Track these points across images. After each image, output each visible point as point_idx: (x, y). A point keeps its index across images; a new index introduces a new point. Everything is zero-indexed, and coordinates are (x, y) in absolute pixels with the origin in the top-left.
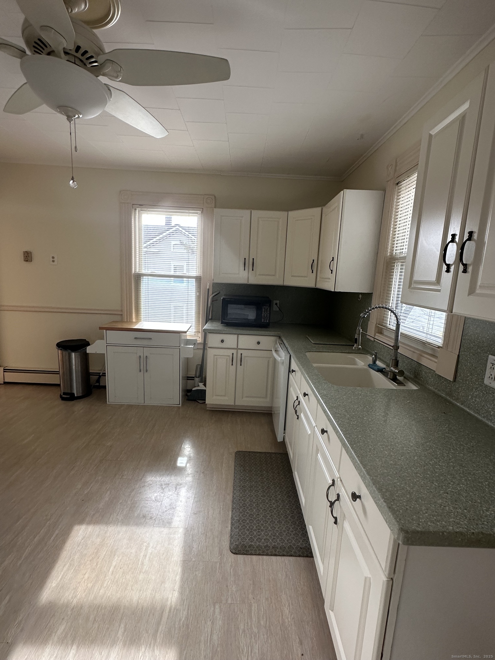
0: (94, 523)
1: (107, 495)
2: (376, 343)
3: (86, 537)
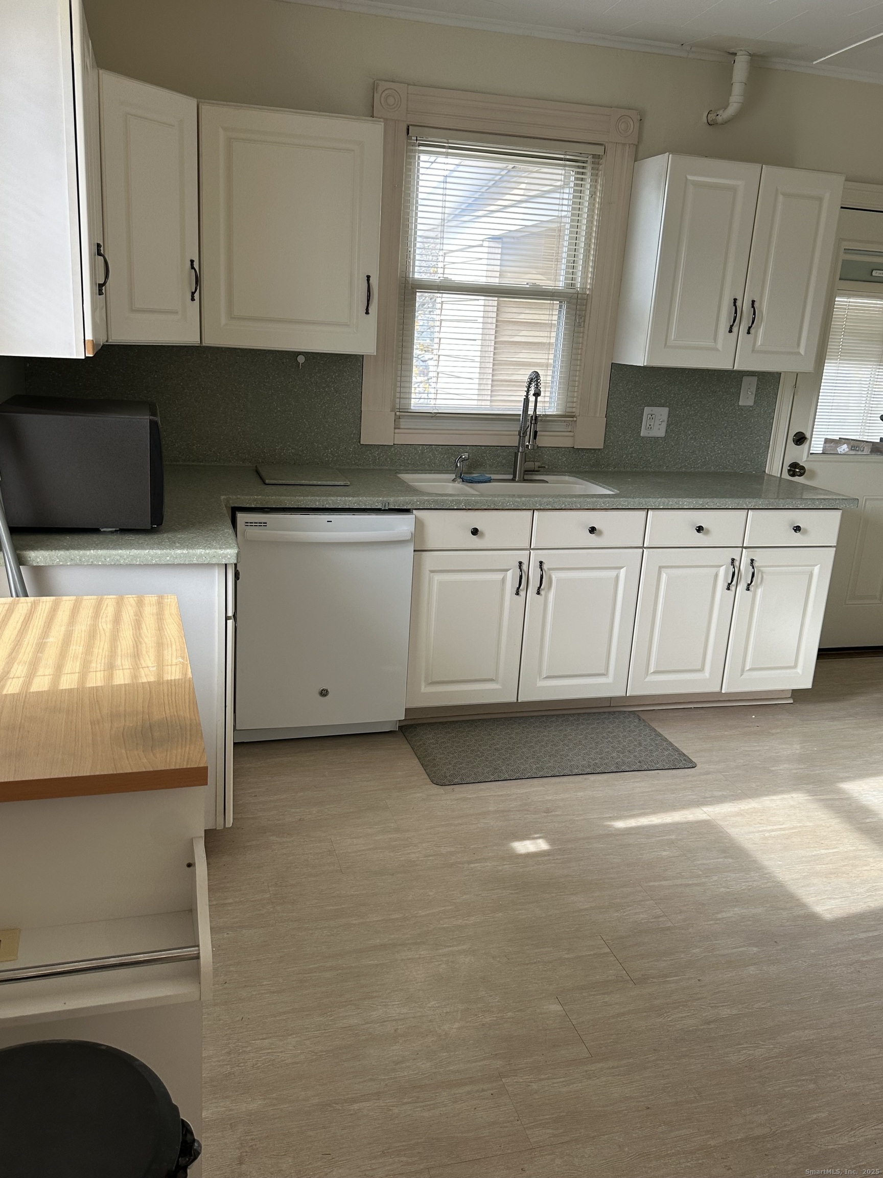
0: (797, 900)
1: (729, 915)
2: (398, 449)
3: (826, 896)
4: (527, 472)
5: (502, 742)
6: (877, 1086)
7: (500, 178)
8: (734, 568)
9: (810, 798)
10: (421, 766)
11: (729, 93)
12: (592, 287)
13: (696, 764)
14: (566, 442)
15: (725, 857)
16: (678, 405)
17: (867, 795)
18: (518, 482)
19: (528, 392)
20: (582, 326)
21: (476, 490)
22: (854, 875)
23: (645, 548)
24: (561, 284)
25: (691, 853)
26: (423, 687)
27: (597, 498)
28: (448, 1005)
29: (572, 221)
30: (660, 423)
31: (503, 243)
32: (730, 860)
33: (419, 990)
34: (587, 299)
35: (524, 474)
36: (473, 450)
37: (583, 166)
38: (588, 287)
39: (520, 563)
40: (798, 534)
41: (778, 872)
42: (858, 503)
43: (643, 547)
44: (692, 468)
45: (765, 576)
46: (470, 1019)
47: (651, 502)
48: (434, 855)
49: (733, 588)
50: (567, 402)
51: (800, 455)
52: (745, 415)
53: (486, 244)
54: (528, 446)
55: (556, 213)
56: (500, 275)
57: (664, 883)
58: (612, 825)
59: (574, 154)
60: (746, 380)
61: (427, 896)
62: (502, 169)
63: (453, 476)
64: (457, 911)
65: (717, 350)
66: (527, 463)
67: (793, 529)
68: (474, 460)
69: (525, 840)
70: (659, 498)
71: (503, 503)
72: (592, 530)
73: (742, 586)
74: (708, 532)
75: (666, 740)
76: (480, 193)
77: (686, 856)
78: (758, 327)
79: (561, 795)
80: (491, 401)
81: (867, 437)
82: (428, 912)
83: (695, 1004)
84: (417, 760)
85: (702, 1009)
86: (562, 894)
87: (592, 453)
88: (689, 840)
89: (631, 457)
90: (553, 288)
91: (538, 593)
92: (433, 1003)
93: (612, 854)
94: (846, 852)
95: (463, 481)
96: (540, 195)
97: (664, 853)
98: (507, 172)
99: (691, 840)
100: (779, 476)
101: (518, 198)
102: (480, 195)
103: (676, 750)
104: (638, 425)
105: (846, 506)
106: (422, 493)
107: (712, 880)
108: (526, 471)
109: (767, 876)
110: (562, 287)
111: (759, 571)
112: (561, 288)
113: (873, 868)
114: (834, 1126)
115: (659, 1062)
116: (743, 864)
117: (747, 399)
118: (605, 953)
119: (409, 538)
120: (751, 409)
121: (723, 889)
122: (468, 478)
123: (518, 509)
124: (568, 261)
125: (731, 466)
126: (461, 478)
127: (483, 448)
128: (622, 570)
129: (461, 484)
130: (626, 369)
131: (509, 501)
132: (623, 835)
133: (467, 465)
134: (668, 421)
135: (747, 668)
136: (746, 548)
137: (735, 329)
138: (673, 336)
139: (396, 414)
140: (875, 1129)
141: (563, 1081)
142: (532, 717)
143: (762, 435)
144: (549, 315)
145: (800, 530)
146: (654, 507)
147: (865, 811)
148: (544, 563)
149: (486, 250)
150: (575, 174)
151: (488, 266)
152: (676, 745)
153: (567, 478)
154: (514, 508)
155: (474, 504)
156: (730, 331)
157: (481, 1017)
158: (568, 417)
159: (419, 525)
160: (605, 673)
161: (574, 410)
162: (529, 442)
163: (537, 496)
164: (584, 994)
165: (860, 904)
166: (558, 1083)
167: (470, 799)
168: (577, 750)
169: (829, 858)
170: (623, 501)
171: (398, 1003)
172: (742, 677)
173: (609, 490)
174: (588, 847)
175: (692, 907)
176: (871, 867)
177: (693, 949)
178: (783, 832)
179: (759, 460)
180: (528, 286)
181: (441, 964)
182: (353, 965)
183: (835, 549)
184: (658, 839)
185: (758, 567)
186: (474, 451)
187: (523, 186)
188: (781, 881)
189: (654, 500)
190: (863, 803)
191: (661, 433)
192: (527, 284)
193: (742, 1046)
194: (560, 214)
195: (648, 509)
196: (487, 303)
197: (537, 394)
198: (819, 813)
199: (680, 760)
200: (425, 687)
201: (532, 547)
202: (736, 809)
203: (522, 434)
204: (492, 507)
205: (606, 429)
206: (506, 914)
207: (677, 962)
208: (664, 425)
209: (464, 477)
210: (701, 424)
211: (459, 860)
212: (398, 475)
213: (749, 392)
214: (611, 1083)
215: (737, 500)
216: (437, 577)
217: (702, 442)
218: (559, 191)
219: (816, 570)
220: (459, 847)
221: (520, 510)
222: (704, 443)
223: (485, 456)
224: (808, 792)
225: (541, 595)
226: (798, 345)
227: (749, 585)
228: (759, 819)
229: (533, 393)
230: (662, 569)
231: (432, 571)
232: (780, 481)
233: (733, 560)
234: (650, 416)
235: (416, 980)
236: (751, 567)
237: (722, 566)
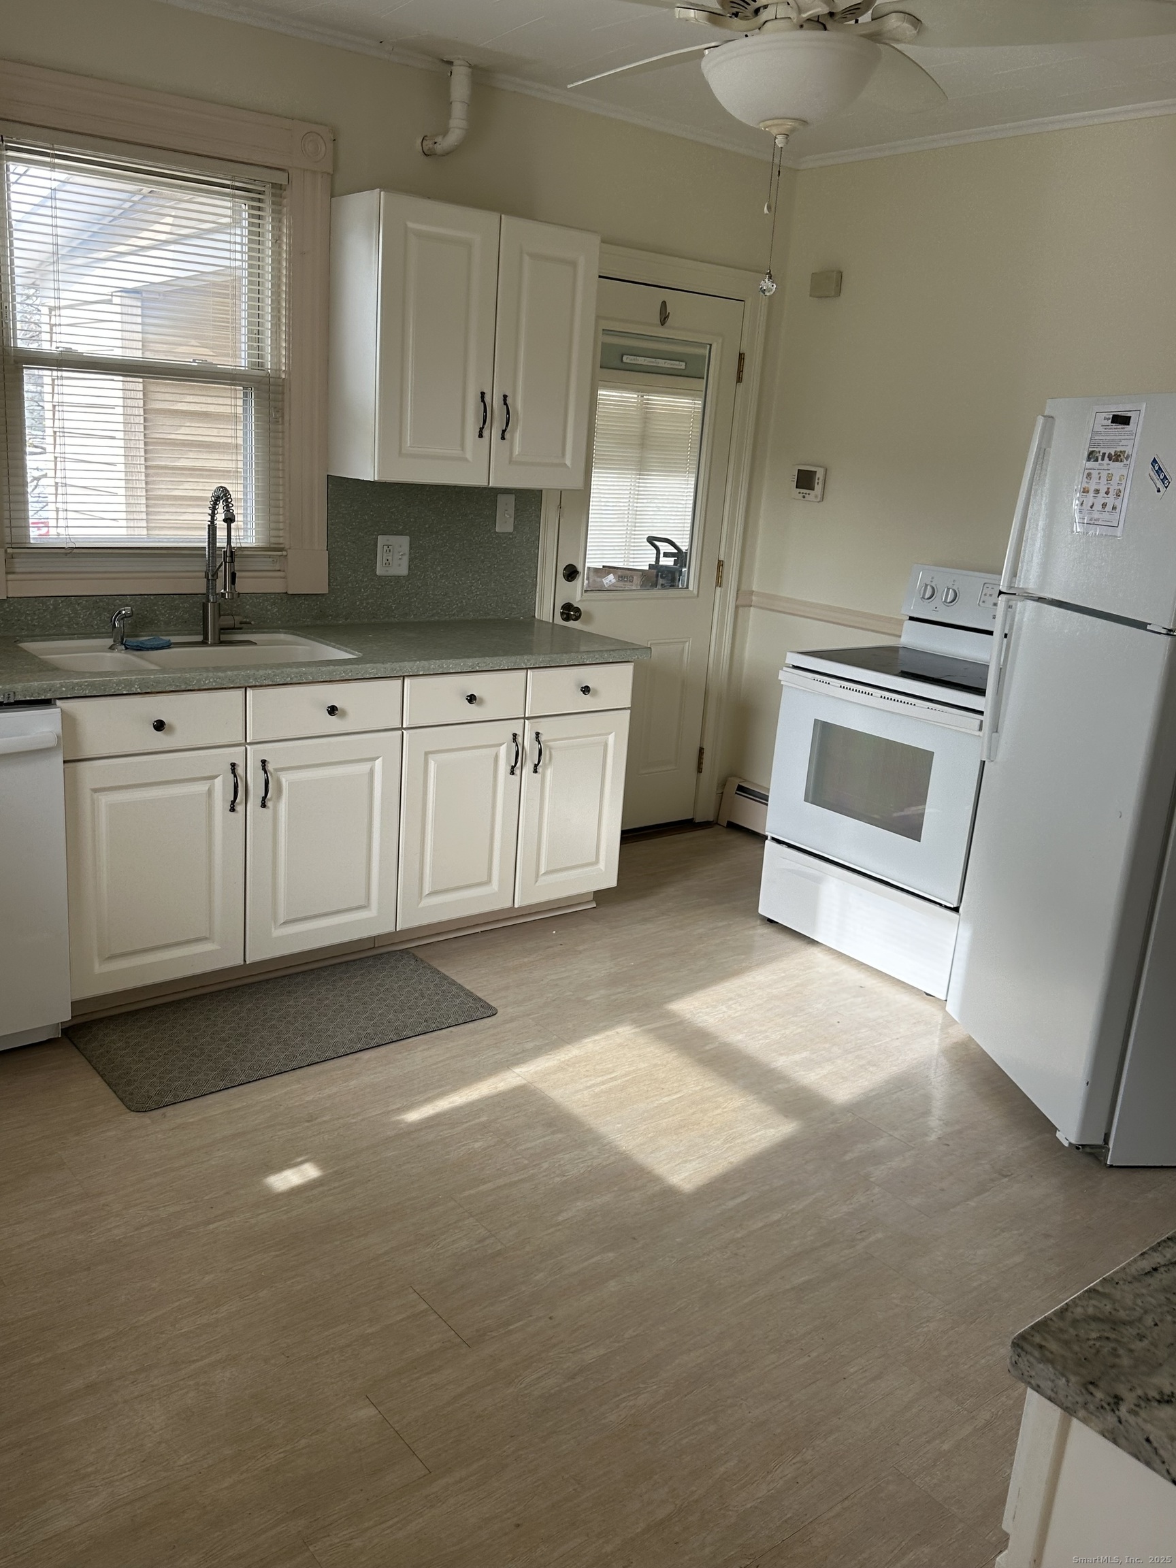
0: (649, 1173)
1: (570, 1214)
2: (15, 604)
3: (681, 1160)
4: (224, 630)
5: (229, 1026)
6: (785, 1404)
7: (131, 207)
8: (517, 745)
9: (637, 1030)
10: (108, 1088)
11: (448, 115)
12: (289, 369)
13: (497, 1010)
14: (276, 586)
15: (553, 1133)
16: (420, 532)
17: (700, 1014)
18: (211, 645)
19: (213, 515)
20: (280, 422)
21: (151, 662)
22: (705, 1124)
23: (405, 729)
24: (242, 362)
25: (511, 1137)
26: (97, 966)
27: (334, 665)
28: (209, 1453)
29: (250, 274)
30: (400, 557)
31: (143, 300)
32: (560, 1136)
33: (160, 1443)
34: (283, 386)
35: (220, 633)
36: (137, 601)
37: (259, 199)
38: (284, 369)
39: (233, 765)
40: (587, 696)
41: (619, 1139)
42: (651, 653)
43: (402, 728)
44: (446, 615)
45: (553, 753)
46: (245, 1467)
47: (408, 666)
48: (150, 1224)
49: (517, 771)
50: (270, 529)
51: (575, 592)
52: (504, 545)
53: (116, 300)
54: (223, 595)
55: (227, 263)
56: (143, 345)
57: (483, 1188)
58: (403, 1120)
59: (244, 180)
60: (501, 499)
61: (149, 1290)
62: (133, 193)
63: (110, 642)
64: (199, 1303)
65: (466, 460)
66: (222, 617)
67: (581, 690)
68: (140, 616)
69: (285, 1169)
70: (416, 661)
71: (199, 681)
72: (332, 710)
73: (528, 768)
74: (482, 702)
75: (454, 983)
76: (101, 226)
77: (505, 1143)
78: (514, 431)
79: (327, 1090)
80: (148, 528)
81: (632, 564)
82: (154, 1315)
83: (550, 1354)
84: (100, 1078)
85: (561, 1359)
86: (349, 1238)
87: (314, 600)
88: (504, 1119)
89: (368, 603)
90: (232, 367)
91: (264, 805)
92: (185, 1457)
93: (409, 1163)
94: (692, 1094)
95: (127, 648)
96: (195, 234)
97: (477, 1145)
98: (141, 199)
99: (506, 1118)
100: (551, 621)
101: (163, 237)
102: (100, 229)
103: (469, 994)
104: (372, 560)
105: (638, 658)
106: (69, 673)
107: (542, 1169)
108: (222, 629)
109: (607, 1147)
110: (245, 367)
111: (547, 746)
112: (243, 368)
113: (725, 1110)
114: (747, 1475)
115: (521, 1452)
116: (577, 1138)
117: (505, 523)
118: (422, 1312)
119: (54, 743)
120: (511, 536)
121: (558, 1179)
122: (135, 644)
123: (222, 688)
124: (250, 331)
125: (494, 611)
126: (122, 644)
127: (152, 597)
128: (377, 762)
129: (125, 653)
130: (347, 484)
131: (208, 676)
132: (420, 1130)
133: (129, 624)
134: (410, 554)
135: (542, 871)
136: (528, 718)
137: (486, 433)
138: (409, 442)
139: (6, 551)
140: (794, 1464)
141: (397, 1522)
142: (267, 981)
143: (526, 570)
144: (231, 405)
145: (589, 691)
146: (411, 674)
147: (702, 1035)
148: (268, 762)
149: (118, 309)
150: (249, 208)
151: (124, 332)
152: (468, 988)
153: (282, 636)
154: (216, 687)
155: (155, 684)
156: (481, 436)
157: (262, 1459)
158: (273, 550)
159: (69, 722)
160: (366, 905)
161: (281, 540)
162: (225, 589)
163: (248, 668)
164: (403, 1381)
165: (720, 1161)
166: (389, 1528)
167: (192, 1123)
168: (338, 1020)
169: (674, 1107)
170: (370, 668)
171: (130, 1473)
172: (537, 884)
173: (346, 651)
174: (376, 1159)
175: (524, 1215)
176: (723, 1108)
177: (536, 1276)
178: (615, 1083)
179: (527, 602)
180: (196, 364)
181: (187, 1393)
182: (45, 1431)
183: (629, 711)
184: (465, 1125)
185: (546, 741)
186: (138, 603)
187: (169, 220)
188: (625, 1152)
189: (411, 664)
190: (700, 1025)
191: (403, 570)
192: (194, 361)
193: (621, 1397)
194: (233, 264)
195: (404, 677)
196: (130, 386)
197: (229, 520)
198: (652, 1048)
199: (477, 1008)
200: (100, 965)
201: (248, 741)
202: (555, 1062)
203: (211, 577)
204: (183, 687)
205: (329, 566)
206: (273, 1289)
207: (517, 1299)
208: (406, 559)
209: (126, 642)
210: (453, 558)
211: (190, 1223)
212: (20, 645)
213: (506, 515)
214: (462, 1504)
215: (513, 658)
216: (104, 799)
217: (456, 580)
218: (229, 231)
219: (611, 738)
220: (186, 1202)
221: (225, 688)
222: (458, 581)
223: (155, 610)
224: (634, 1022)
225: (268, 808)
226: (563, 455)
227: (536, 766)
228: (584, 1070)
229: (223, 517)
230: (430, 755)
231: (95, 791)
232: (553, 628)
233: (515, 735)
234: (386, 547)
235: (153, 1428)
236: (537, 743)
237: (503, 744)
